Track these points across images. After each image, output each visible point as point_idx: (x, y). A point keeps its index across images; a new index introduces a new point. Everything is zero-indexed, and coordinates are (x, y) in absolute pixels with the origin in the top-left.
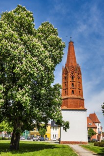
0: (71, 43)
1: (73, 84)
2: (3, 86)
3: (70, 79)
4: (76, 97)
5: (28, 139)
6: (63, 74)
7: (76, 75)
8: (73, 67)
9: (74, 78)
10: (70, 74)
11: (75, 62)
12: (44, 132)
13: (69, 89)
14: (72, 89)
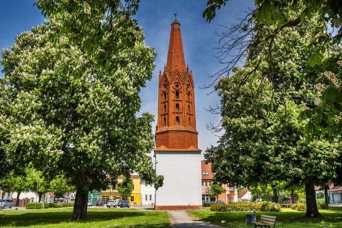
0: (176, 26)
1: (177, 105)
2: (62, 129)
3: (172, 96)
4: (182, 128)
5: (97, 205)
6: (160, 87)
7: (183, 88)
8: (178, 74)
9: (180, 95)
10: (172, 87)
11: (183, 63)
12: (129, 191)
13: (171, 114)
14: (176, 115)
